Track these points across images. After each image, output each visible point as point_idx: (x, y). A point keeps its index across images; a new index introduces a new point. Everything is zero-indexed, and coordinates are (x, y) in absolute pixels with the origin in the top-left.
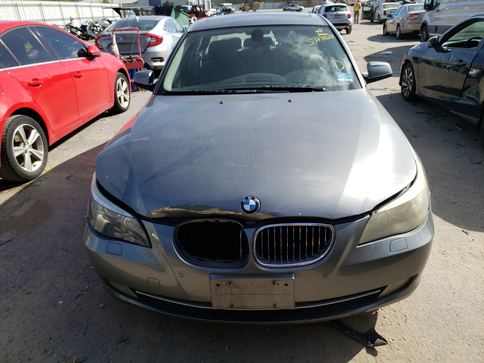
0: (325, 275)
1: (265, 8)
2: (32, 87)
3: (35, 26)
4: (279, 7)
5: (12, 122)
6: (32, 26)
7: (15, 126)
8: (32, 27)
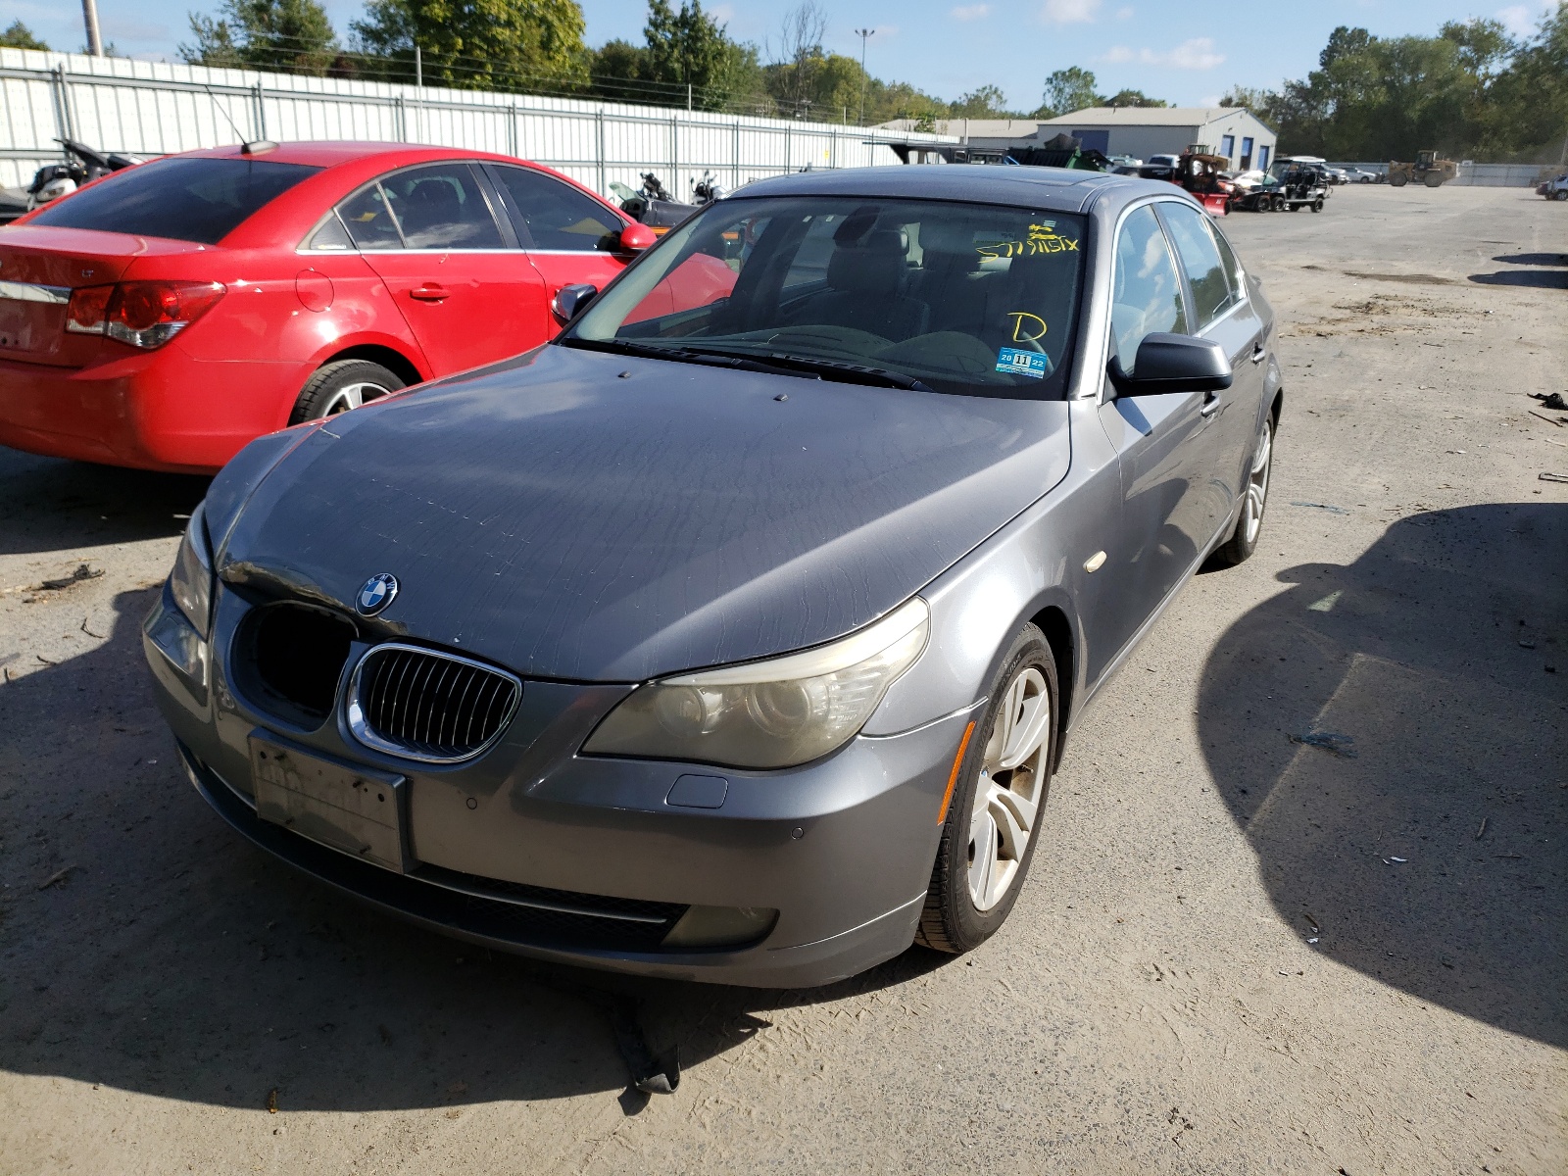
0: (472, 803)
1: (1473, 180)
2: (415, 301)
3: (489, 163)
4: (1531, 182)
5: (335, 372)
6: (481, 162)
7: (337, 384)
8: (481, 165)
